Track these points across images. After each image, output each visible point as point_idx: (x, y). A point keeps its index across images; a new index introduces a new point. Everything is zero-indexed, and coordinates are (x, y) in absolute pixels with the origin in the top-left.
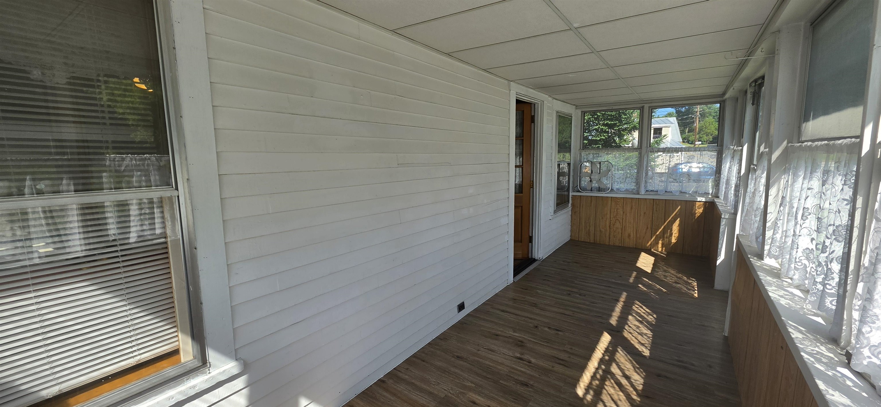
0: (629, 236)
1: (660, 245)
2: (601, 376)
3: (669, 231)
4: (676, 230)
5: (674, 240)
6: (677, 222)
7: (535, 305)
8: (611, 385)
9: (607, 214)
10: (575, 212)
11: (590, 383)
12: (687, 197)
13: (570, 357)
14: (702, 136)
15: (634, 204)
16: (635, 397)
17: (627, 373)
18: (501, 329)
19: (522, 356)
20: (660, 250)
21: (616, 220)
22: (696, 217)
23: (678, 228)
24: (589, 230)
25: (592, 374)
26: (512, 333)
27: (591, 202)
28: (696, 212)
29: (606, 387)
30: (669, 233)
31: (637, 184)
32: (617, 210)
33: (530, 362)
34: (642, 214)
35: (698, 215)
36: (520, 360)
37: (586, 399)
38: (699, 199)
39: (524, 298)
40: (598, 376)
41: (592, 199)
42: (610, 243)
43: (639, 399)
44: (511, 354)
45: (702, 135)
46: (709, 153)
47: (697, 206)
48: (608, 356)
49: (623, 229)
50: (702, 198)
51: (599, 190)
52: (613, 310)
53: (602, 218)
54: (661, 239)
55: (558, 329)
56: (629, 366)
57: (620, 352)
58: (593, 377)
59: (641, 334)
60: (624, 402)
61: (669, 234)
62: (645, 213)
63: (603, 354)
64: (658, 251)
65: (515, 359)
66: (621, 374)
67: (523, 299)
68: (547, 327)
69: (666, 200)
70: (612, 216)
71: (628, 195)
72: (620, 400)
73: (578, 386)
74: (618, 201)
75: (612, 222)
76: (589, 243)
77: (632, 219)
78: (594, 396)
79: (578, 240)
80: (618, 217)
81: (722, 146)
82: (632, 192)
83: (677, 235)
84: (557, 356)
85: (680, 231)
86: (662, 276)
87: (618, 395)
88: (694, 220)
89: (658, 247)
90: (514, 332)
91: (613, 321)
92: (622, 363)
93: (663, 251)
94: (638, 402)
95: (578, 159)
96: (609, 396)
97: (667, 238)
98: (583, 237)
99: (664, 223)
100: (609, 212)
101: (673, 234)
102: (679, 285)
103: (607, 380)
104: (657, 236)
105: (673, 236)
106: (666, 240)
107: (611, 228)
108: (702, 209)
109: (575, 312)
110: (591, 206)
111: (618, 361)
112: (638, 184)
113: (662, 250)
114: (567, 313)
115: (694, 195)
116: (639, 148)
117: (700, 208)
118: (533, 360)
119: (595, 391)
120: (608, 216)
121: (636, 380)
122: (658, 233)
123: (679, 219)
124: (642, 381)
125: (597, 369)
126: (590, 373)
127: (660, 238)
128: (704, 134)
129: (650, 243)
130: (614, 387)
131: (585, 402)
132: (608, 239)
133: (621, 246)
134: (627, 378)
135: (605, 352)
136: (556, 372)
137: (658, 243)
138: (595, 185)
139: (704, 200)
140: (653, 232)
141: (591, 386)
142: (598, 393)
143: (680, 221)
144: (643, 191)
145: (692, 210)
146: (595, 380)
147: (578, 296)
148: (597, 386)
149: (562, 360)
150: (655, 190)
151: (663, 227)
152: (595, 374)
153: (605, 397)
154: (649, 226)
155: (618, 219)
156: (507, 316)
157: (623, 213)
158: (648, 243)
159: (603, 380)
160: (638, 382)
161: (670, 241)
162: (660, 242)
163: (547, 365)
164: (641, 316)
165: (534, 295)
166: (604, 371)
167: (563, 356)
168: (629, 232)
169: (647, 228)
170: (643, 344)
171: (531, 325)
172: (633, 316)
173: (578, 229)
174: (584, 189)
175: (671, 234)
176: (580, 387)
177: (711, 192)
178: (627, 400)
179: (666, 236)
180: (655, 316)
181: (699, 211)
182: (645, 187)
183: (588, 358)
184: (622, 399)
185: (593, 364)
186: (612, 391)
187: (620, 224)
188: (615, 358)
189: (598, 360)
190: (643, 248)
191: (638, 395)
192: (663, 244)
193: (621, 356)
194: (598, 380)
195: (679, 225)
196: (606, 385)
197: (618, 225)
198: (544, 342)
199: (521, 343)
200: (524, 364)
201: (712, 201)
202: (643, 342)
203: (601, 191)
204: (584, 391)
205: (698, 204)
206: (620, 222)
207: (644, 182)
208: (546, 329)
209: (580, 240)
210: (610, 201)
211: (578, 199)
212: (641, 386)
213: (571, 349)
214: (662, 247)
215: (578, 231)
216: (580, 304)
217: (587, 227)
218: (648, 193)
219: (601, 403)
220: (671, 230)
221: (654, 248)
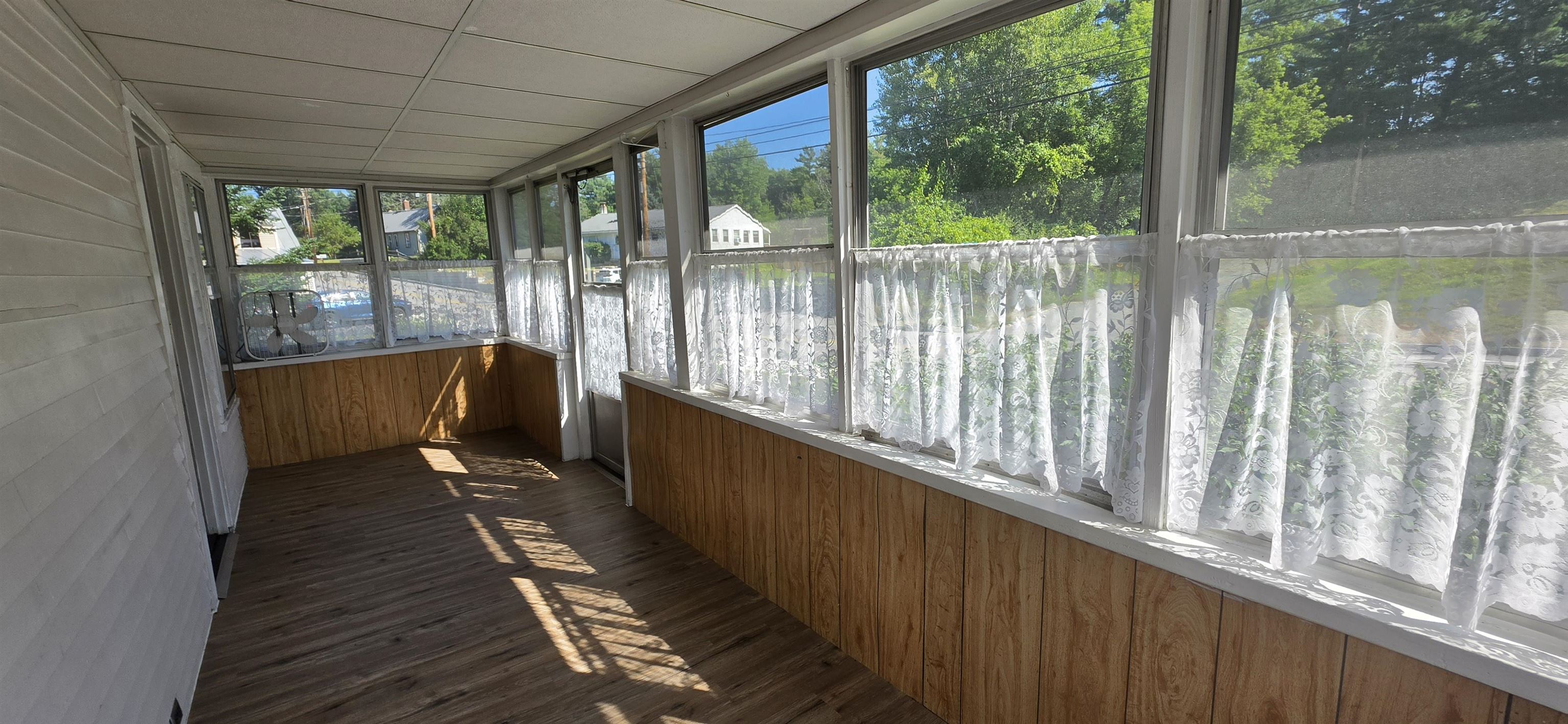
0: (384, 427)
1: (441, 429)
2: (578, 631)
3: (451, 401)
4: (462, 397)
5: (461, 414)
6: (462, 383)
7: (340, 611)
8: (601, 631)
9: (330, 396)
10: (250, 408)
11: (579, 649)
12: (465, 342)
13: (511, 641)
14: (323, 244)
15: (382, 367)
16: (638, 623)
17: (600, 605)
18: (330, 691)
19: (437, 697)
20: (443, 436)
21: (353, 402)
22: (487, 370)
23: (464, 393)
24: (295, 438)
25: (567, 637)
26: (365, 680)
27: (288, 377)
28: (485, 362)
29: (598, 638)
30: (451, 404)
31: (377, 329)
32: (350, 384)
33: (462, 694)
34: (401, 382)
35: (488, 367)
36: (443, 705)
37: (597, 669)
38: (486, 342)
39: (297, 613)
40: (576, 634)
41: (287, 372)
42: (349, 451)
43: (644, 622)
44: (412, 710)
45: (323, 242)
46: (483, 269)
47: (484, 352)
48: (556, 603)
49: (370, 417)
50: (489, 340)
51: (300, 350)
52: (484, 546)
53: (322, 406)
54: (442, 418)
55: (441, 618)
56: (591, 596)
57: (562, 588)
58: (572, 639)
59: (556, 553)
60: (635, 637)
61: (451, 407)
62: (405, 380)
63: (548, 605)
64: (440, 439)
65: (432, 711)
66: (596, 612)
67: (296, 618)
68: (419, 627)
69: (436, 350)
70: (342, 399)
71: (368, 351)
72: (630, 638)
73: (569, 664)
74: (350, 365)
75: (343, 409)
76: (302, 463)
77: (384, 395)
78: (601, 658)
79: (269, 465)
80: (355, 397)
81: (499, 258)
82: (371, 345)
83: (464, 405)
84: (491, 654)
85: (468, 397)
86: (490, 471)
87: (621, 635)
88: (484, 376)
89: (439, 433)
90: (366, 675)
91: (503, 558)
92: (581, 599)
93: (449, 436)
94: (647, 626)
95: (231, 289)
96: (615, 645)
97: (449, 413)
98: (282, 456)
99: (442, 389)
100: (333, 391)
101: (459, 405)
102: (523, 474)
103: (590, 629)
104: (434, 414)
105: (459, 407)
106: (450, 417)
107: (344, 421)
108: (492, 356)
109: (433, 578)
110: (289, 386)
111: (573, 600)
112: (380, 329)
113: (446, 436)
114: (422, 587)
115: (474, 337)
116: (368, 262)
117: (489, 355)
118: (464, 687)
119: (594, 652)
120: (334, 400)
121: (617, 606)
122: (434, 409)
123: (462, 379)
124: (623, 602)
125: (564, 627)
126: (561, 638)
127: (440, 416)
128: (326, 240)
129: (424, 430)
130: (607, 631)
131: (602, 673)
132: (341, 444)
133: (372, 451)
134: (606, 610)
135: (546, 600)
136: (521, 673)
137: (437, 426)
138: (288, 340)
139: (492, 342)
140: (426, 409)
141: (582, 651)
142: (601, 651)
143: (464, 381)
144: (391, 342)
145: (479, 360)
146: (578, 641)
147: (401, 554)
148: (590, 645)
149: (505, 652)
150: (413, 336)
151: (440, 398)
152: (569, 634)
153: (613, 649)
154: (417, 401)
155: (355, 402)
156: (309, 662)
157: (365, 386)
158: (421, 430)
159: (586, 633)
160: (622, 606)
161: (456, 418)
162: (441, 423)
163: (494, 676)
164: (528, 533)
165: (312, 597)
166: (573, 623)
167: (501, 646)
168: (383, 421)
169: (415, 405)
170: (573, 563)
171: (384, 643)
172: (518, 538)
173: (265, 442)
174: (262, 354)
175: (456, 406)
176: (573, 662)
177: (495, 328)
178: (635, 632)
179: (447, 410)
180: (542, 523)
181: (489, 360)
182: (394, 333)
183: (537, 623)
184: (631, 636)
185: (552, 625)
186: (611, 637)
187: (362, 409)
188: (566, 598)
189: (552, 616)
190: (414, 442)
191: (639, 618)
192: (445, 426)
193: (567, 591)
194: (581, 638)
195: (465, 387)
196: (597, 636)
197: (357, 412)
198: (444, 650)
199: (406, 681)
200: (456, 704)
201: (503, 342)
202: (571, 561)
203: (305, 353)
204: (584, 663)
205: (485, 349)
206: (361, 406)
207: (390, 324)
208: (421, 631)
209: (275, 464)
210: (332, 370)
211: (250, 377)
212: (629, 607)
213: (498, 629)
214: (446, 431)
215: (266, 446)
216: (422, 564)
217: (287, 433)
218: (400, 343)
219: (617, 658)
220: (455, 399)
221: (433, 437)
